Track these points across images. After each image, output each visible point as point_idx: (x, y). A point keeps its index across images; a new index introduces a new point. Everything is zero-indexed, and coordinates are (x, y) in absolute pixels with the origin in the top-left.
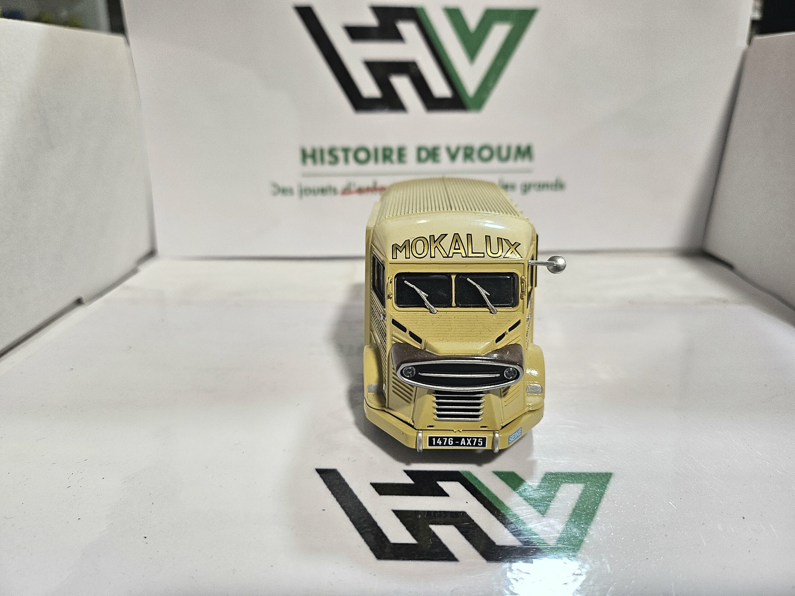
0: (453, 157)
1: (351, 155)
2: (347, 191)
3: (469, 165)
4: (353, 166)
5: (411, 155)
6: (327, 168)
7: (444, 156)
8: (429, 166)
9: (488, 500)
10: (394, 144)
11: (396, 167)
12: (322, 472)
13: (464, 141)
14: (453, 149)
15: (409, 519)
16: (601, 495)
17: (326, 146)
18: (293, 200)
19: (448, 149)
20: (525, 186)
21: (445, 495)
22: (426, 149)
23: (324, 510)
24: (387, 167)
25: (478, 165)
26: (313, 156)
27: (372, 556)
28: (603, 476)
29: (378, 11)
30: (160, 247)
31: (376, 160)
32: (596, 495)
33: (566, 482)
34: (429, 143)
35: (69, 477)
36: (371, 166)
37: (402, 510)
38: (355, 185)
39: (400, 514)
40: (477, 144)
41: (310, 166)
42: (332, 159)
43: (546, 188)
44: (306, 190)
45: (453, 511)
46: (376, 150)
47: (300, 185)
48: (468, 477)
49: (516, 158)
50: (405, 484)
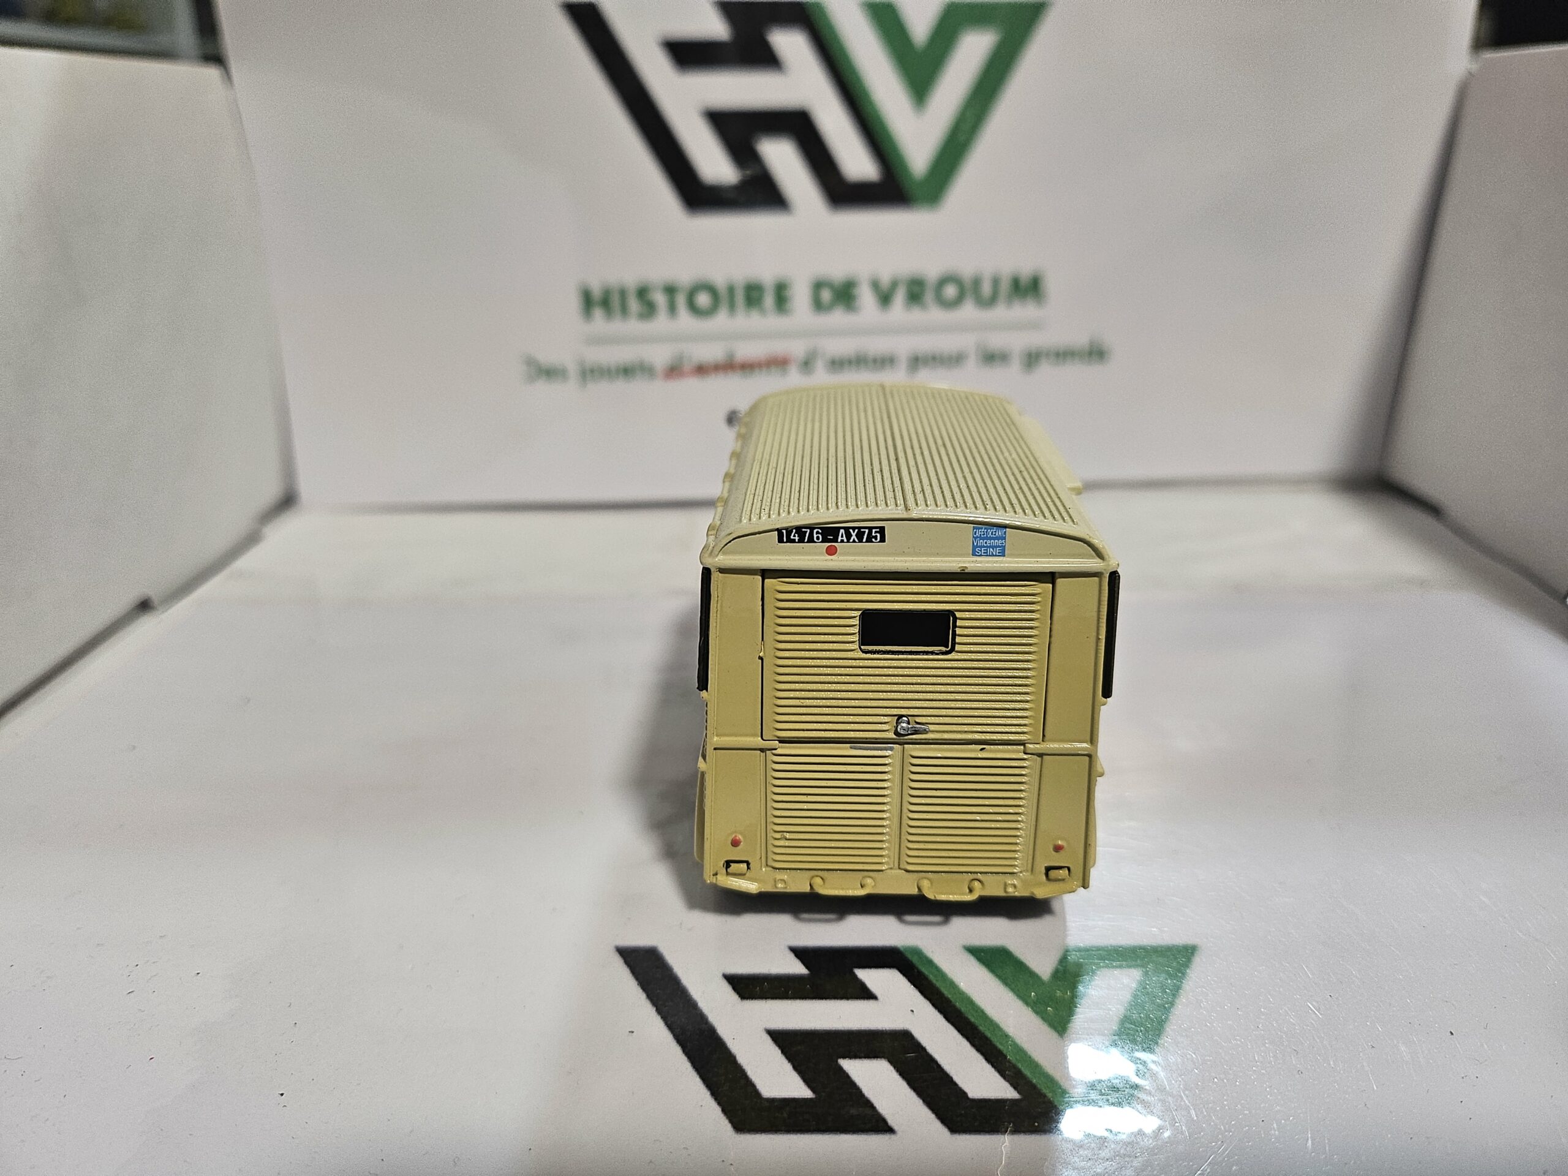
0: (885, 298)
1: (681, 300)
2: (674, 371)
3: (917, 315)
4: (685, 320)
5: (801, 296)
6: (633, 326)
7: (866, 297)
8: (838, 317)
9: (954, 1006)
10: (767, 275)
11: (771, 321)
12: (627, 954)
13: (907, 267)
14: (885, 284)
15: (799, 1047)
16: (1176, 990)
17: (632, 281)
18: (566, 391)
19: (875, 285)
20: (1030, 355)
21: (870, 996)
22: (831, 285)
23: (633, 1032)
24: (755, 321)
25: (934, 314)
26: (606, 302)
27: (725, 1125)
28: (1179, 952)
30: (305, 488)
31: (732, 306)
32: (1166, 992)
33: (1107, 967)
34: (837, 272)
35: (131, 972)
36: (721, 321)
37: (786, 1029)
38: (689, 358)
39: (785, 1040)
40: (932, 271)
41: (599, 322)
42: (644, 309)
43: (1070, 358)
44: (592, 371)
45: (884, 1030)
46: (731, 289)
47: (581, 361)
48: (915, 960)
49: (1010, 300)
50: (792, 975)
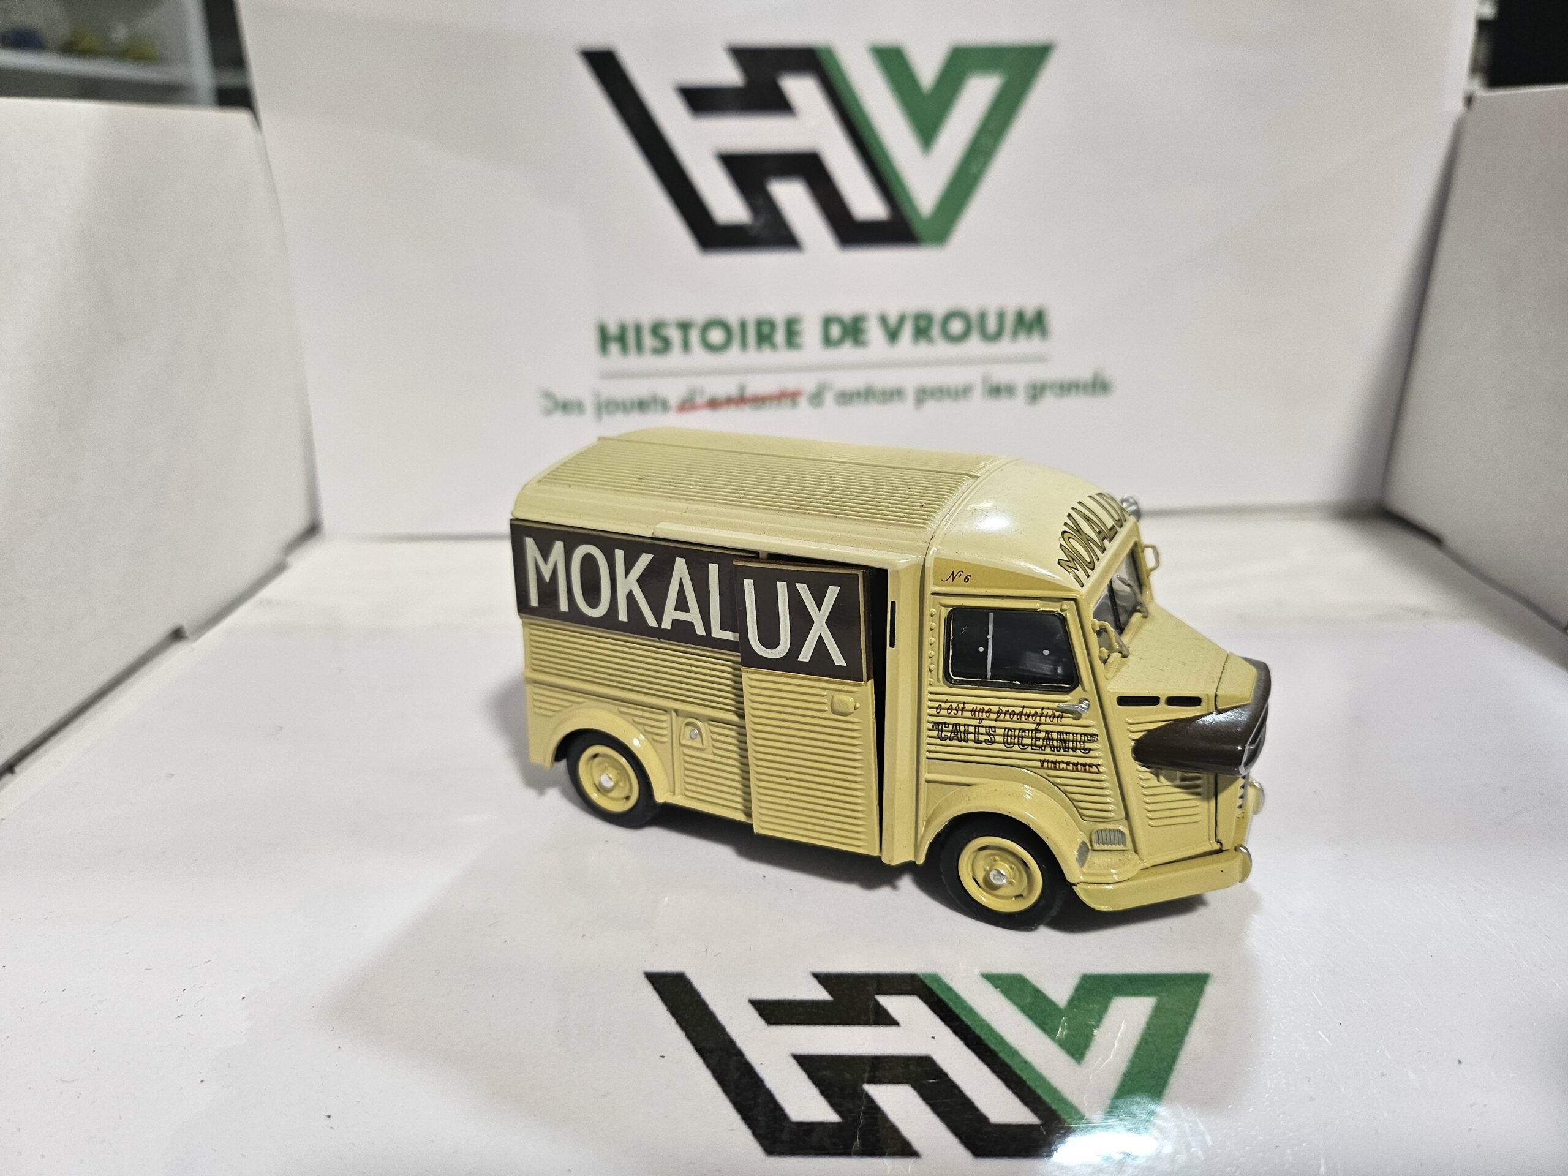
0: (893, 335)
1: (694, 336)
2: (687, 405)
3: (923, 350)
4: (699, 356)
5: (811, 333)
6: (649, 361)
7: (875, 333)
8: (847, 352)
9: (974, 1033)
10: (779, 314)
11: (782, 356)
12: (656, 979)
13: (913, 304)
14: (893, 320)
15: (825, 1073)
16: (1190, 1018)
17: (647, 319)
18: (582, 424)
19: (883, 320)
20: (1034, 387)
21: (892, 1022)
22: (839, 320)
23: (663, 1057)
24: (767, 357)
25: (941, 349)
26: (622, 339)
27: (756, 1148)
28: (1191, 981)
29: (743, 56)
30: (328, 519)
31: (744, 344)
32: (1180, 1020)
33: (1121, 994)
34: (847, 310)
35: (179, 996)
36: (734, 355)
37: (810, 1054)
38: (702, 392)
39: (810, 1064)
40: (939, 310)
41: (615, 357)
42: (658, 344)
43: (1073, 391)
44: (608, 404)
45: (907, 1055)
46: (743, 325)
47: (597, 395)
48: (934, 987)
49: (1015, 334)
50: (816, 1001)
